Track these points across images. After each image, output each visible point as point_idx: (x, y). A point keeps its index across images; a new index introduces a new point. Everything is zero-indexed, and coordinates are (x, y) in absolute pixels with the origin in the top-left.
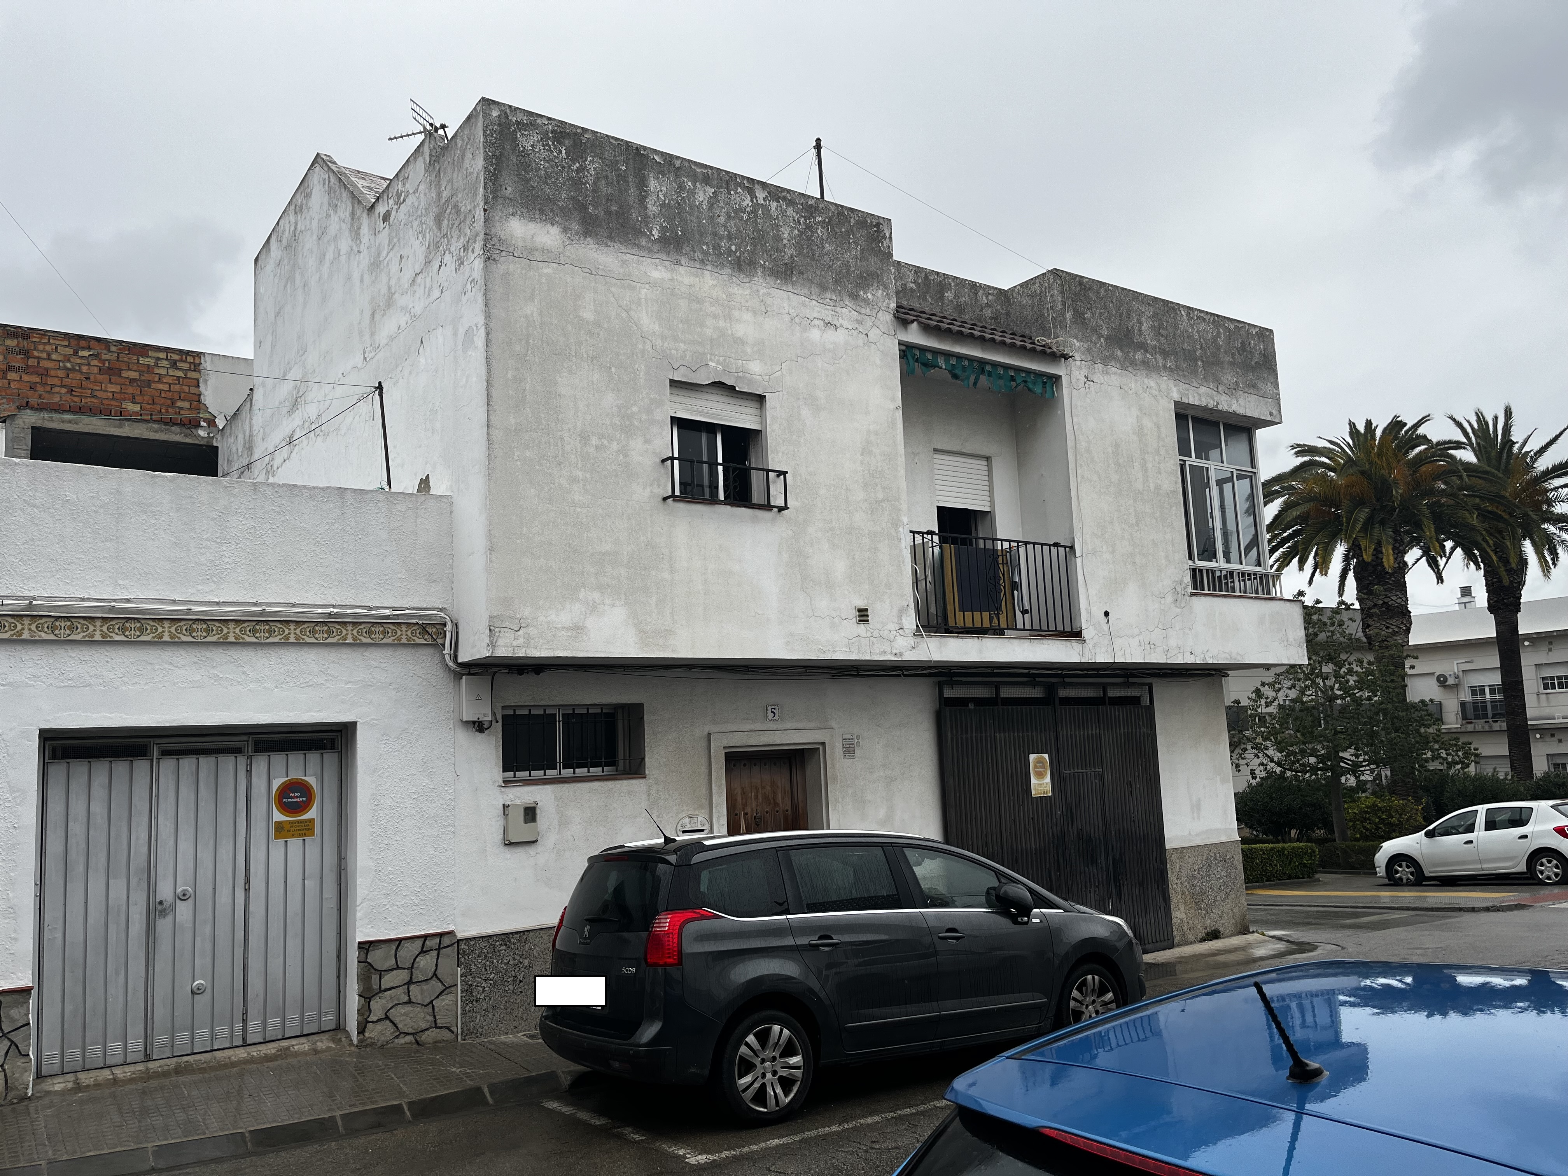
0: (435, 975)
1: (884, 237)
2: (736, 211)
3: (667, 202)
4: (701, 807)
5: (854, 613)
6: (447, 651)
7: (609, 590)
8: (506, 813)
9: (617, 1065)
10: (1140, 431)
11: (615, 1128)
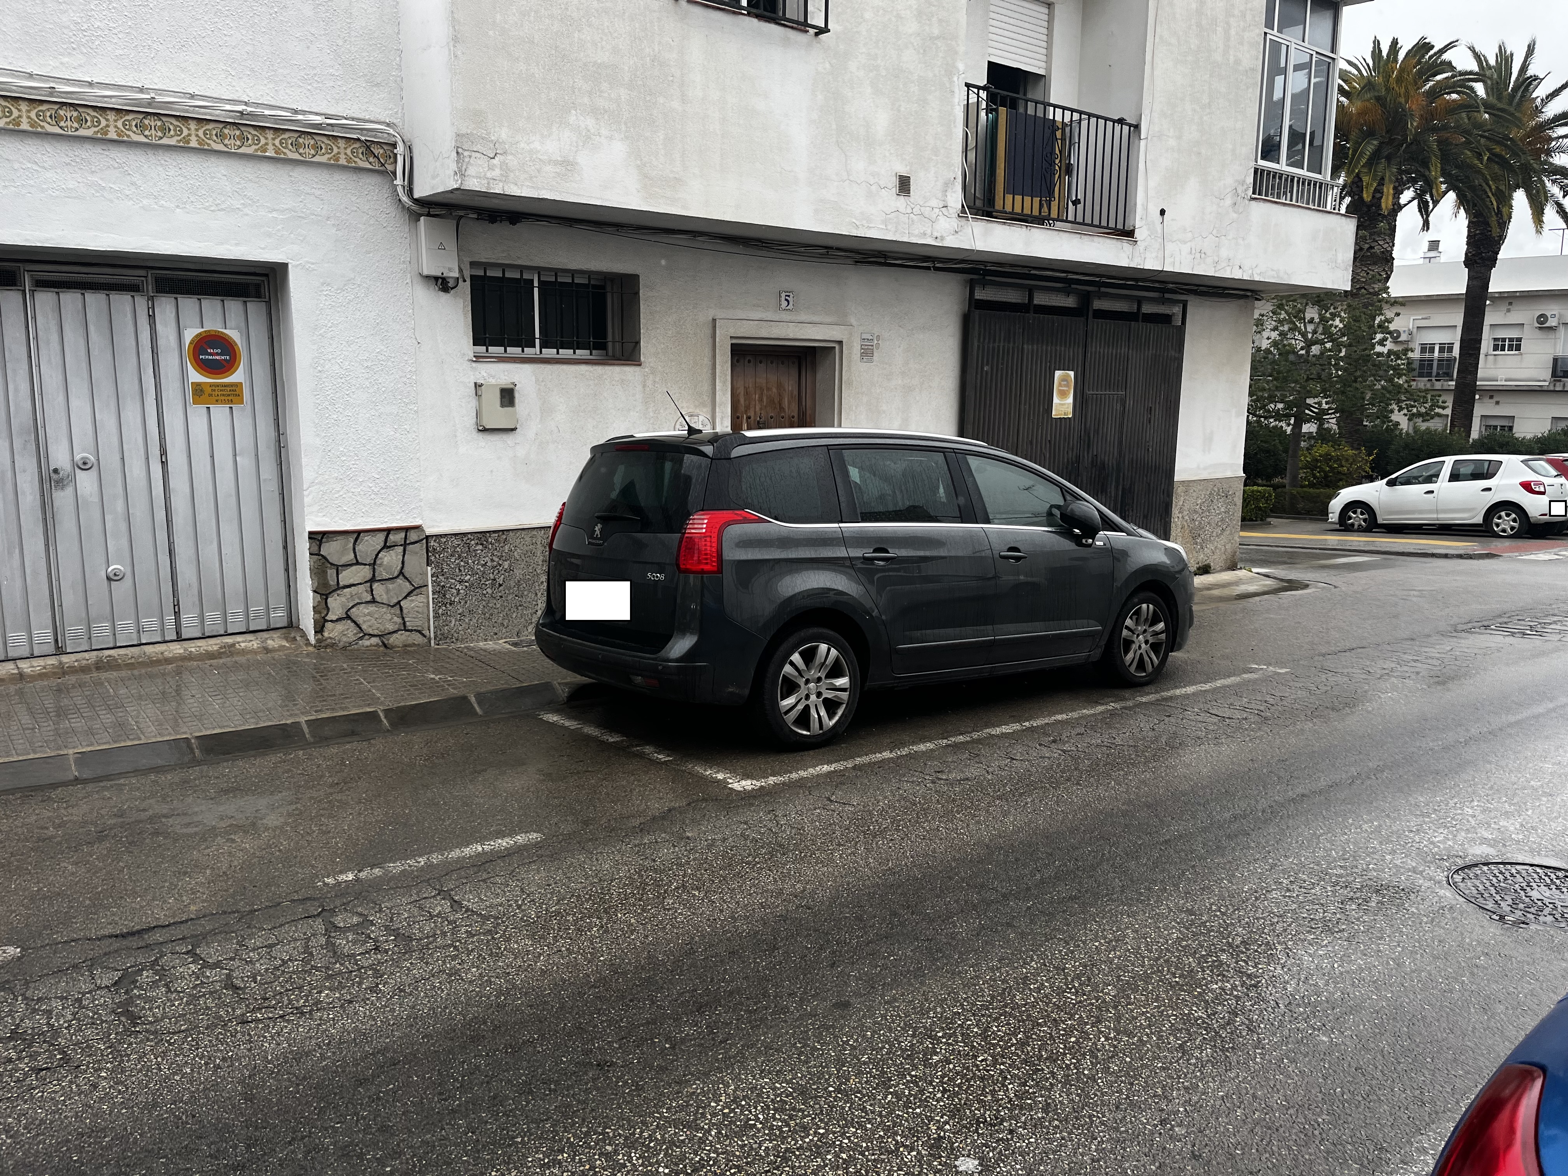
0: (401, 573)
4: (703, 405)
5: (895, 182)
6: (399, 181)
7: (606, 117)
8: (479, 393)
9: (639, 679)
11: (633, 746)
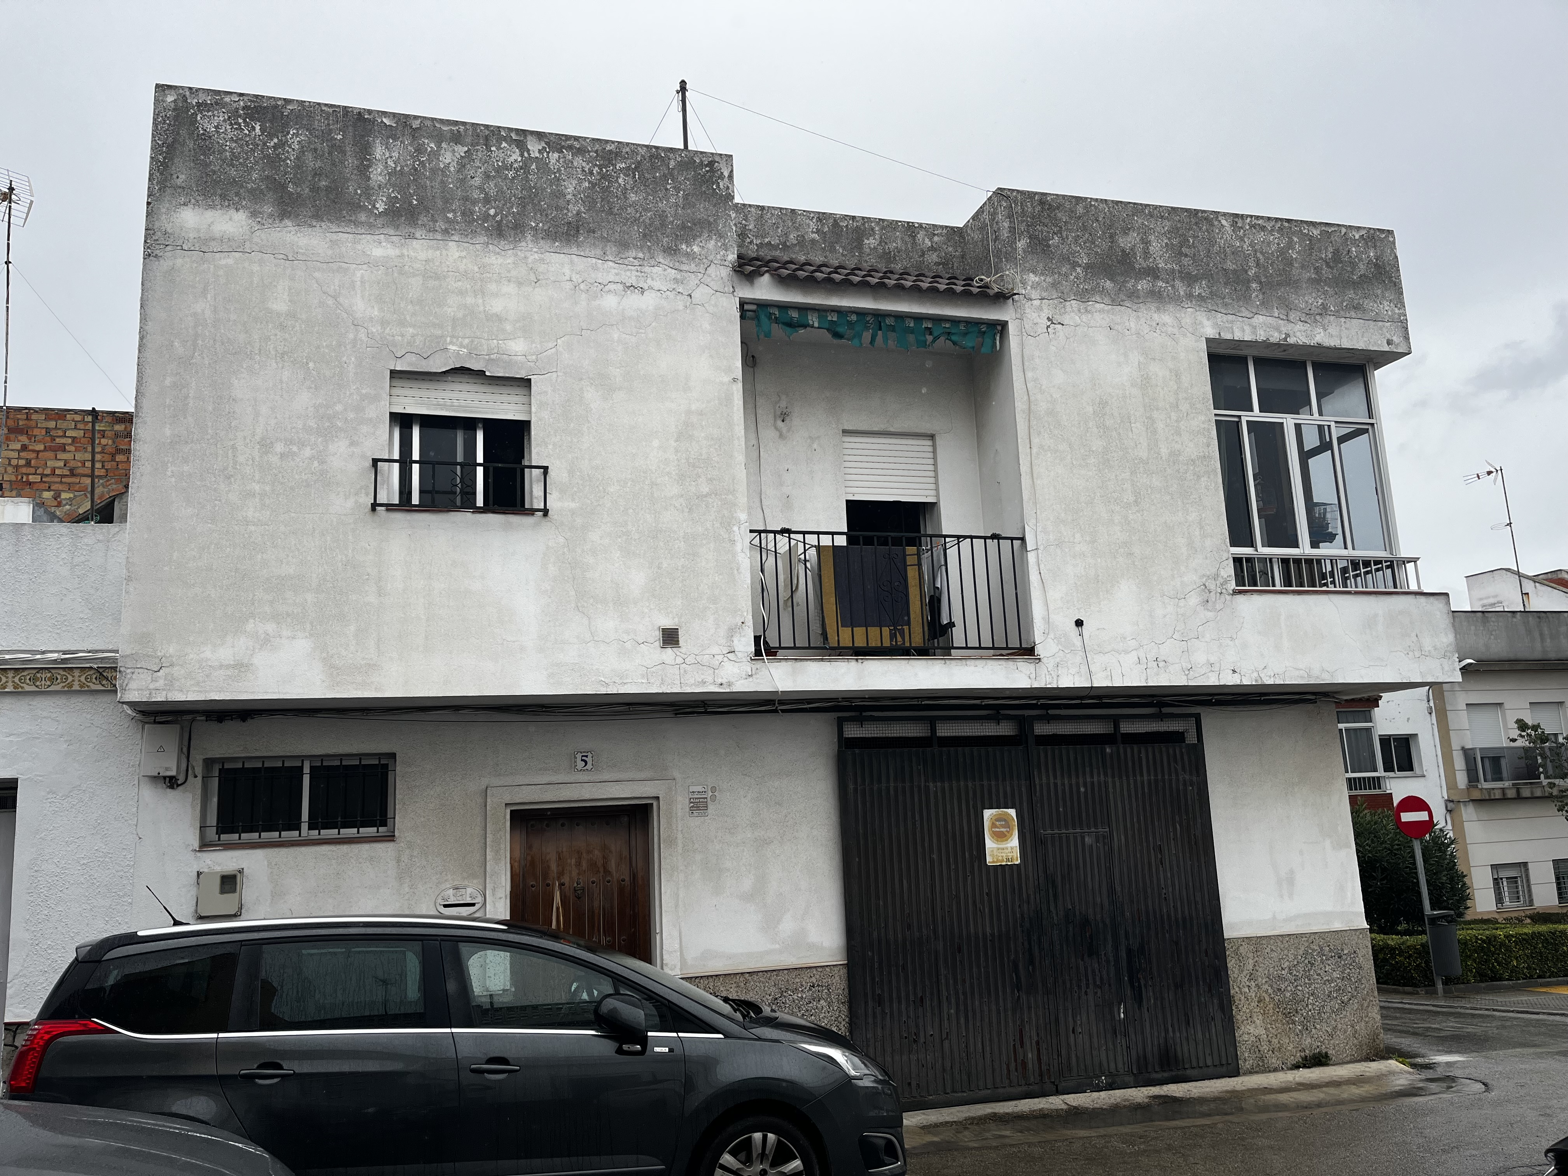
1: (721, 177)
2: (498, 170)
3: (398, 168)
4: (473, 876)
5: (658, 635)
7: (289, 620)
8: (200, 881)
10: (1145, 382)
